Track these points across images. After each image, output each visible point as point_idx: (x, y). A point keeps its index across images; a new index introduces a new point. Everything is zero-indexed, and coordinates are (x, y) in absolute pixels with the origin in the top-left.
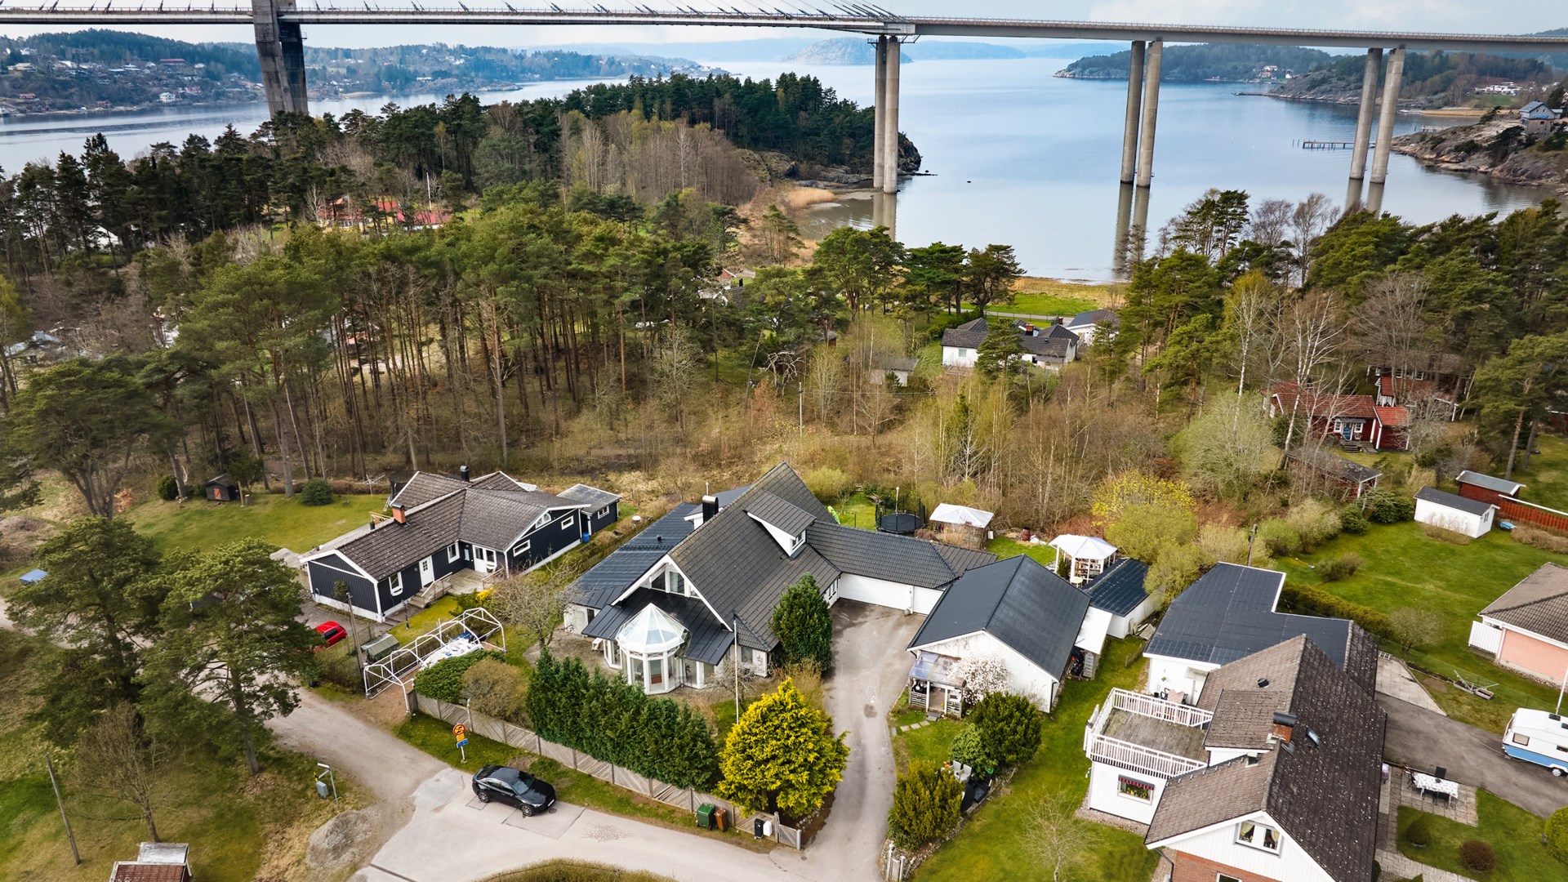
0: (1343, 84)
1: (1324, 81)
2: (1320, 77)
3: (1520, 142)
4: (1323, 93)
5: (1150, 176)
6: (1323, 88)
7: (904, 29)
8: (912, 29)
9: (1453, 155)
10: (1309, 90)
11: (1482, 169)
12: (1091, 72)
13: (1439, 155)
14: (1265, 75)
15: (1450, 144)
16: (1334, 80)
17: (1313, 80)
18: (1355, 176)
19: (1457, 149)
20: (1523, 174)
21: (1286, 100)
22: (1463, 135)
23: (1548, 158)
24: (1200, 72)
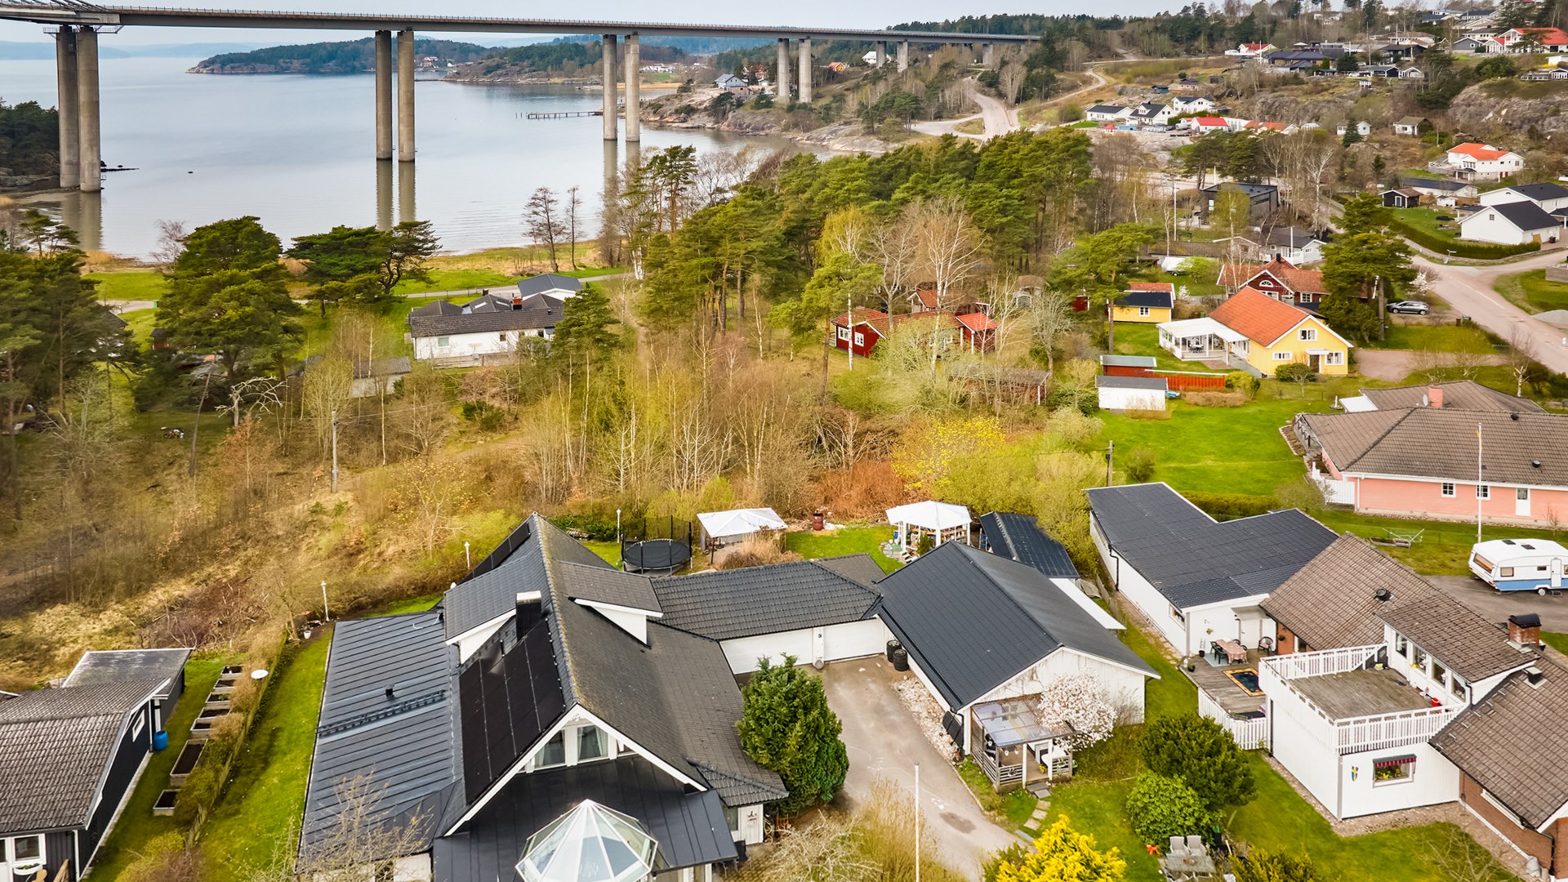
0: (518, 68)
1: (498, 67)
2: (494, 64)
3: (731, 104)
4: (499, 76)
5: (413, 151)
6: (499, 72)
7: (104, 18)
8: (117, 19)
9: (675, 117)
10: (485, 74)
11: (709, 125)
12: (232, 68)
13: (662, 117)
14: (426, 65)
15: (669, 108)
16: (508, 66)
17: (488, 67)
18: (609, 137)
19: (677, 112)
20: (748, 127)
21: (464, 83)
22: (677, 101)
23: (762, 114)
24: (357, 64)
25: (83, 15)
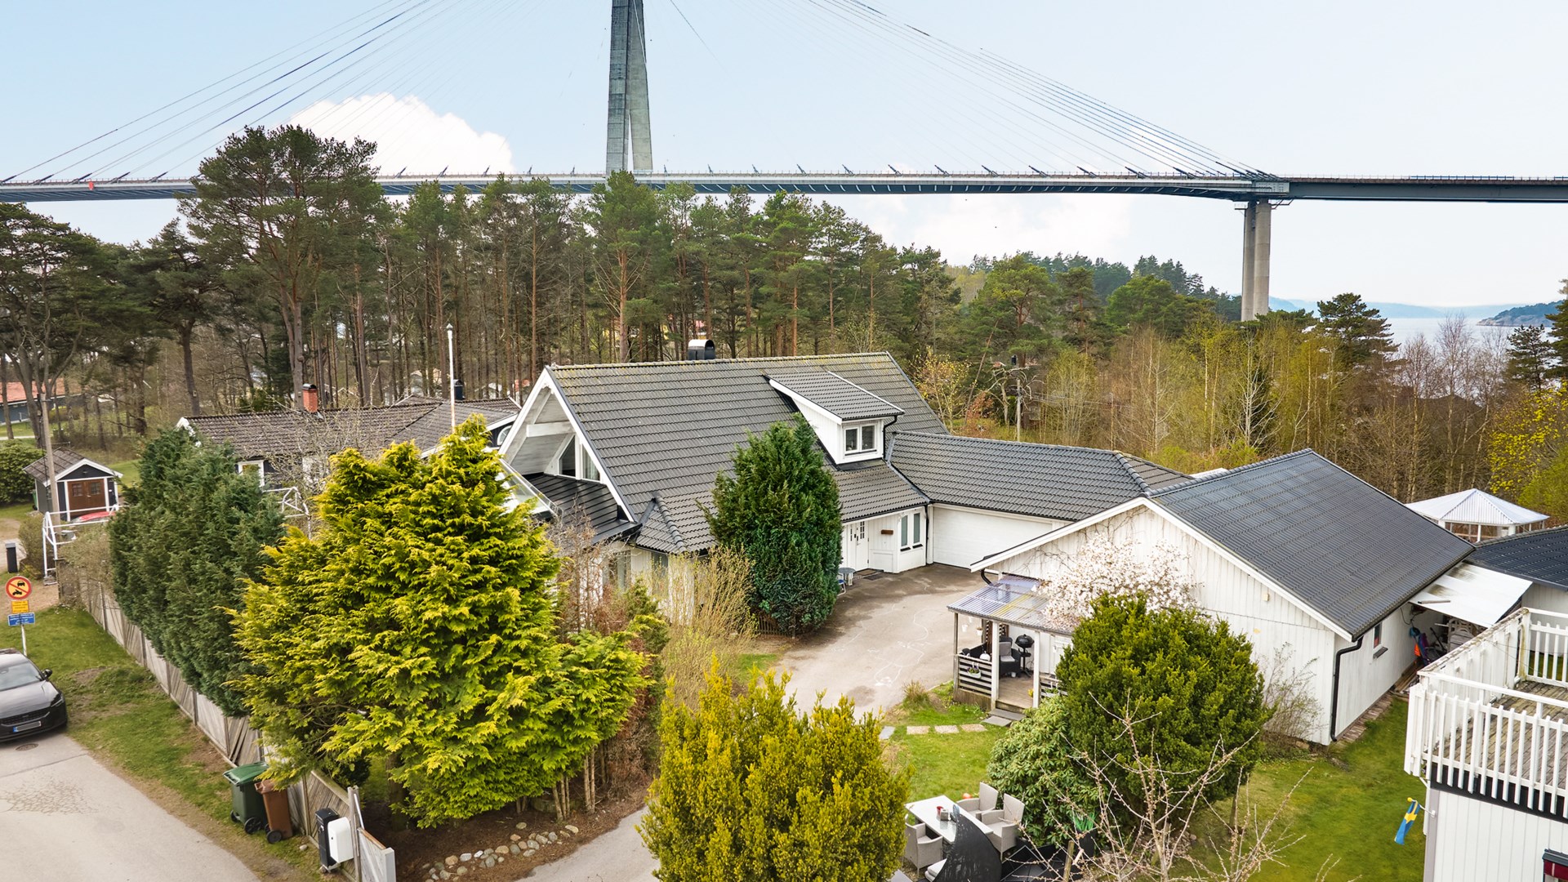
7: (1275, 190)
8: (1286, 188)
25: (1258, 185)
